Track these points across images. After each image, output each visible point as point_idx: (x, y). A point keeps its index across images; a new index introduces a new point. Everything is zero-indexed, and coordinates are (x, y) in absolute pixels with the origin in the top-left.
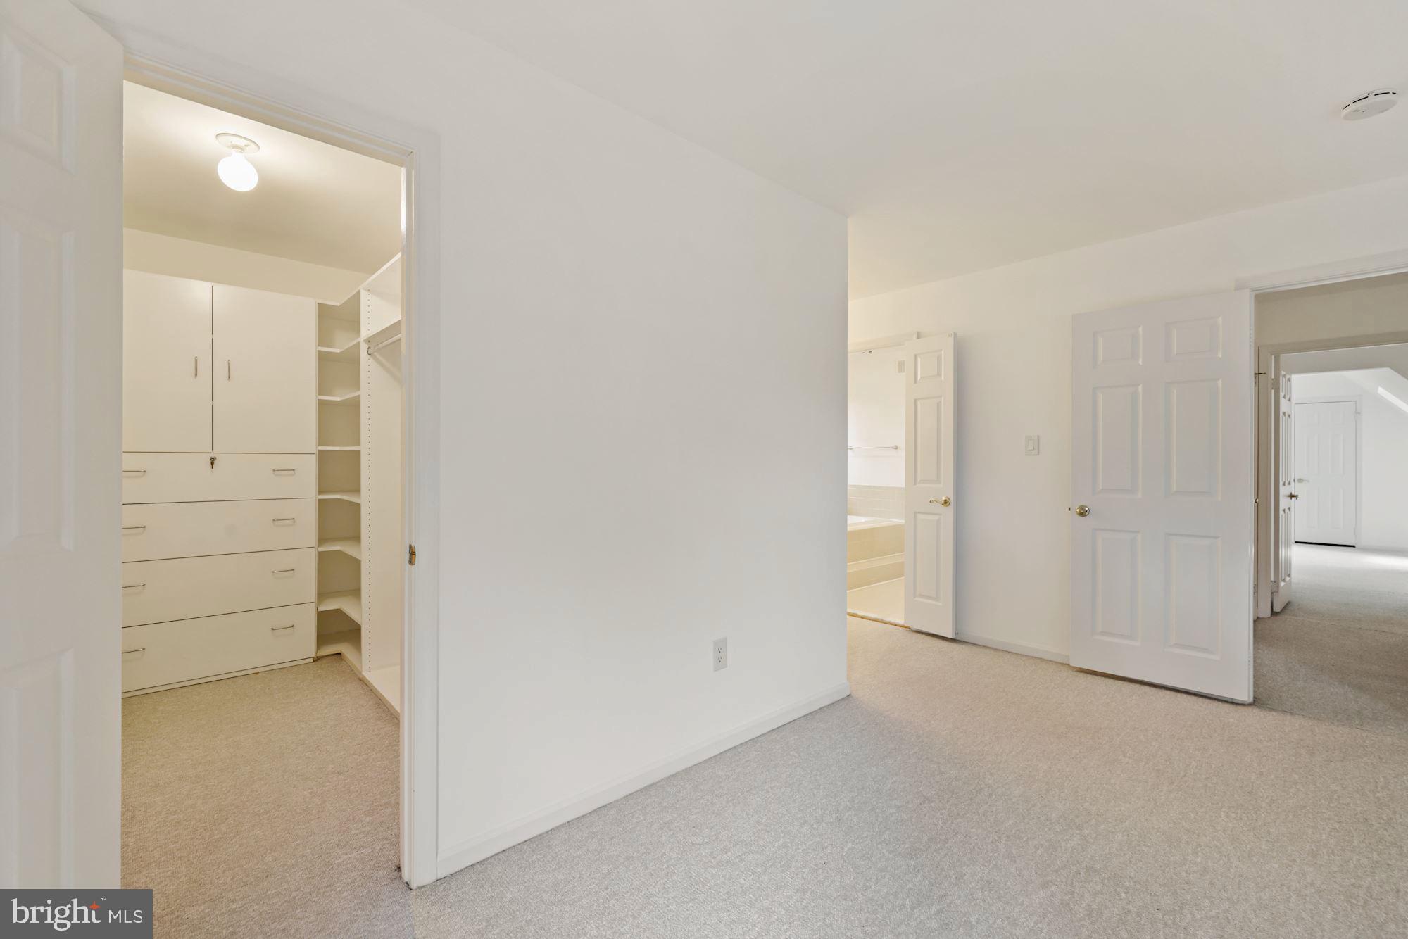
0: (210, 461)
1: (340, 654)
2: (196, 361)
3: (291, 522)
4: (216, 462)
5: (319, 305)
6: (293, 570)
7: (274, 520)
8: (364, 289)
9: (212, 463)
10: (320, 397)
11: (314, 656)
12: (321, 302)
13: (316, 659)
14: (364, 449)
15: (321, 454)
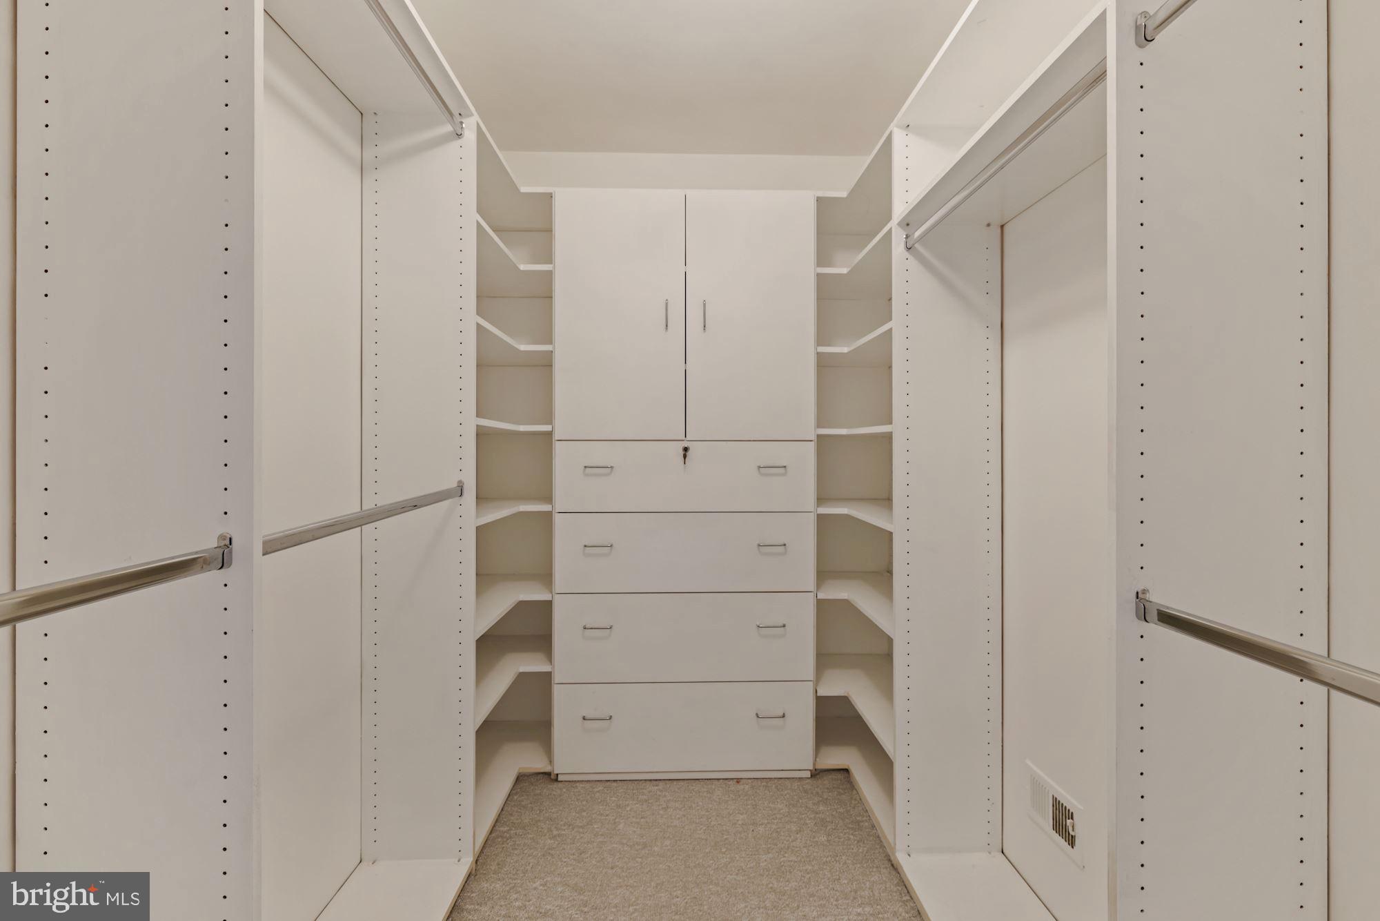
0: (682, 453)
1: (846, 771)
2: (667, 304)
3: (781, 549)
4: (688, 454)
5: (819, 199)
6: (784, 626)
7: (759, 545)
8: (898, 127)
9: (685, 456)
10: (822, 349)
11: (811, 768)
12: (820, 194)
13: (816, 774)
14: (897, 428)
15: (823, 443)
